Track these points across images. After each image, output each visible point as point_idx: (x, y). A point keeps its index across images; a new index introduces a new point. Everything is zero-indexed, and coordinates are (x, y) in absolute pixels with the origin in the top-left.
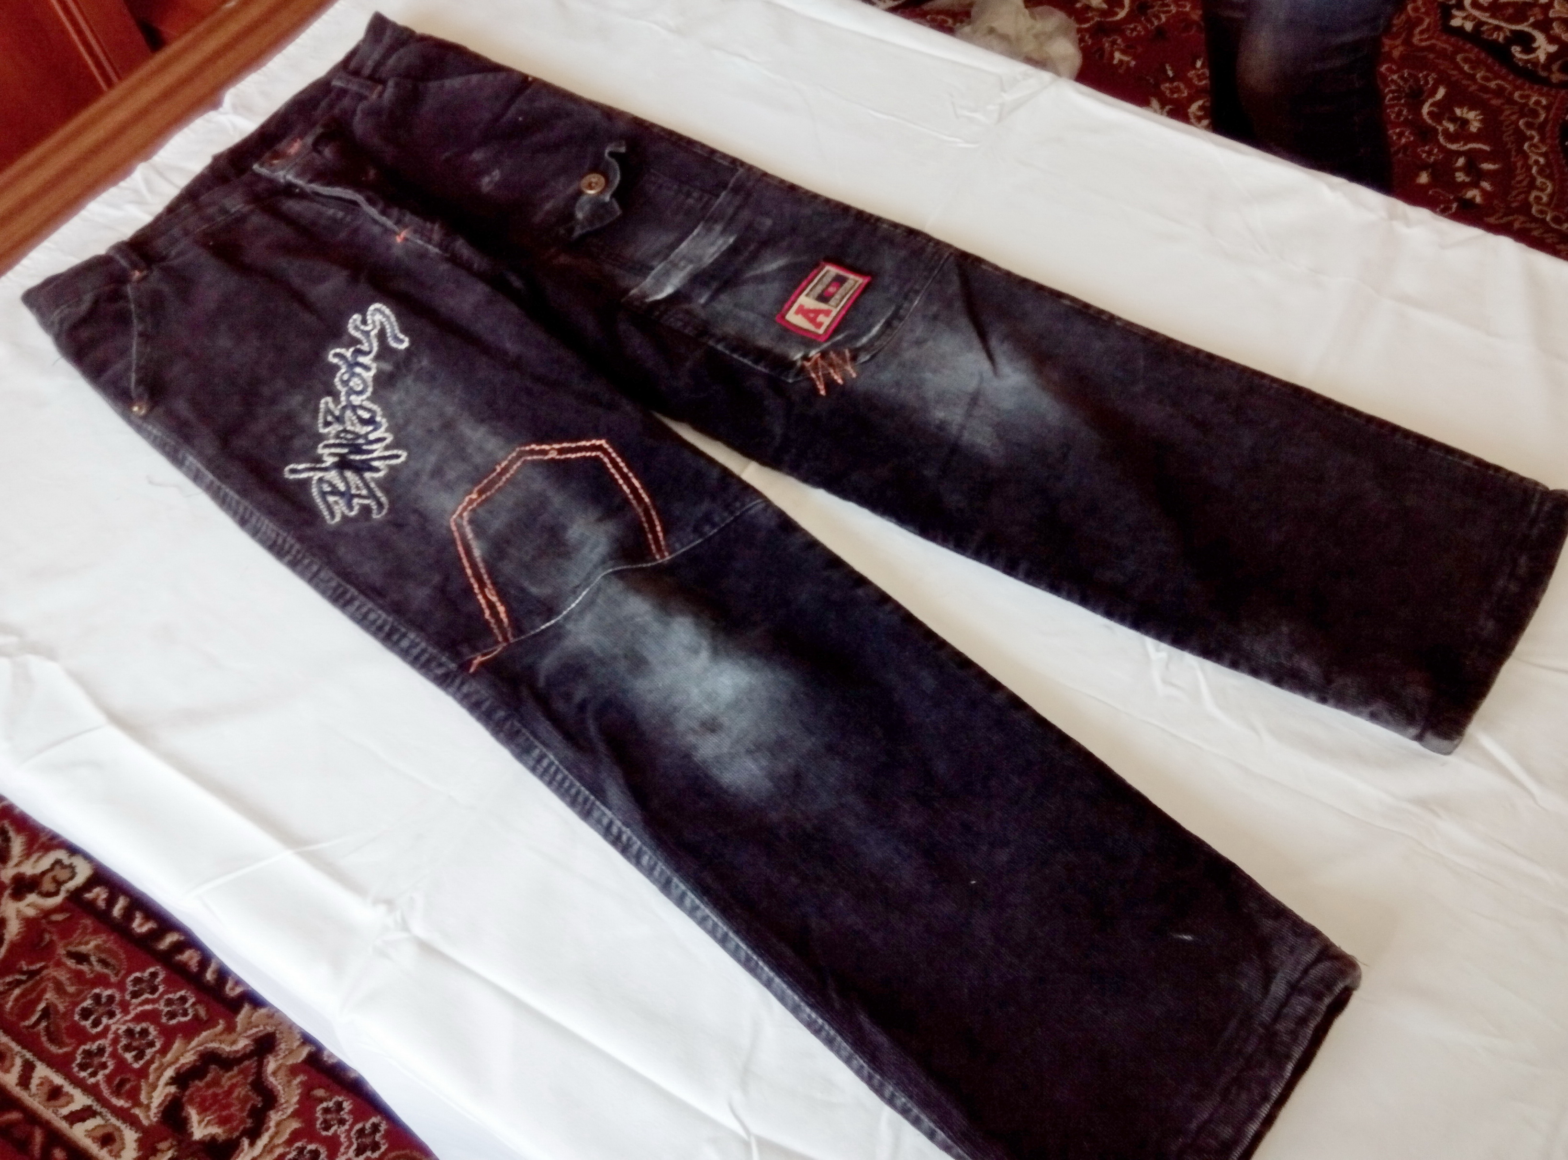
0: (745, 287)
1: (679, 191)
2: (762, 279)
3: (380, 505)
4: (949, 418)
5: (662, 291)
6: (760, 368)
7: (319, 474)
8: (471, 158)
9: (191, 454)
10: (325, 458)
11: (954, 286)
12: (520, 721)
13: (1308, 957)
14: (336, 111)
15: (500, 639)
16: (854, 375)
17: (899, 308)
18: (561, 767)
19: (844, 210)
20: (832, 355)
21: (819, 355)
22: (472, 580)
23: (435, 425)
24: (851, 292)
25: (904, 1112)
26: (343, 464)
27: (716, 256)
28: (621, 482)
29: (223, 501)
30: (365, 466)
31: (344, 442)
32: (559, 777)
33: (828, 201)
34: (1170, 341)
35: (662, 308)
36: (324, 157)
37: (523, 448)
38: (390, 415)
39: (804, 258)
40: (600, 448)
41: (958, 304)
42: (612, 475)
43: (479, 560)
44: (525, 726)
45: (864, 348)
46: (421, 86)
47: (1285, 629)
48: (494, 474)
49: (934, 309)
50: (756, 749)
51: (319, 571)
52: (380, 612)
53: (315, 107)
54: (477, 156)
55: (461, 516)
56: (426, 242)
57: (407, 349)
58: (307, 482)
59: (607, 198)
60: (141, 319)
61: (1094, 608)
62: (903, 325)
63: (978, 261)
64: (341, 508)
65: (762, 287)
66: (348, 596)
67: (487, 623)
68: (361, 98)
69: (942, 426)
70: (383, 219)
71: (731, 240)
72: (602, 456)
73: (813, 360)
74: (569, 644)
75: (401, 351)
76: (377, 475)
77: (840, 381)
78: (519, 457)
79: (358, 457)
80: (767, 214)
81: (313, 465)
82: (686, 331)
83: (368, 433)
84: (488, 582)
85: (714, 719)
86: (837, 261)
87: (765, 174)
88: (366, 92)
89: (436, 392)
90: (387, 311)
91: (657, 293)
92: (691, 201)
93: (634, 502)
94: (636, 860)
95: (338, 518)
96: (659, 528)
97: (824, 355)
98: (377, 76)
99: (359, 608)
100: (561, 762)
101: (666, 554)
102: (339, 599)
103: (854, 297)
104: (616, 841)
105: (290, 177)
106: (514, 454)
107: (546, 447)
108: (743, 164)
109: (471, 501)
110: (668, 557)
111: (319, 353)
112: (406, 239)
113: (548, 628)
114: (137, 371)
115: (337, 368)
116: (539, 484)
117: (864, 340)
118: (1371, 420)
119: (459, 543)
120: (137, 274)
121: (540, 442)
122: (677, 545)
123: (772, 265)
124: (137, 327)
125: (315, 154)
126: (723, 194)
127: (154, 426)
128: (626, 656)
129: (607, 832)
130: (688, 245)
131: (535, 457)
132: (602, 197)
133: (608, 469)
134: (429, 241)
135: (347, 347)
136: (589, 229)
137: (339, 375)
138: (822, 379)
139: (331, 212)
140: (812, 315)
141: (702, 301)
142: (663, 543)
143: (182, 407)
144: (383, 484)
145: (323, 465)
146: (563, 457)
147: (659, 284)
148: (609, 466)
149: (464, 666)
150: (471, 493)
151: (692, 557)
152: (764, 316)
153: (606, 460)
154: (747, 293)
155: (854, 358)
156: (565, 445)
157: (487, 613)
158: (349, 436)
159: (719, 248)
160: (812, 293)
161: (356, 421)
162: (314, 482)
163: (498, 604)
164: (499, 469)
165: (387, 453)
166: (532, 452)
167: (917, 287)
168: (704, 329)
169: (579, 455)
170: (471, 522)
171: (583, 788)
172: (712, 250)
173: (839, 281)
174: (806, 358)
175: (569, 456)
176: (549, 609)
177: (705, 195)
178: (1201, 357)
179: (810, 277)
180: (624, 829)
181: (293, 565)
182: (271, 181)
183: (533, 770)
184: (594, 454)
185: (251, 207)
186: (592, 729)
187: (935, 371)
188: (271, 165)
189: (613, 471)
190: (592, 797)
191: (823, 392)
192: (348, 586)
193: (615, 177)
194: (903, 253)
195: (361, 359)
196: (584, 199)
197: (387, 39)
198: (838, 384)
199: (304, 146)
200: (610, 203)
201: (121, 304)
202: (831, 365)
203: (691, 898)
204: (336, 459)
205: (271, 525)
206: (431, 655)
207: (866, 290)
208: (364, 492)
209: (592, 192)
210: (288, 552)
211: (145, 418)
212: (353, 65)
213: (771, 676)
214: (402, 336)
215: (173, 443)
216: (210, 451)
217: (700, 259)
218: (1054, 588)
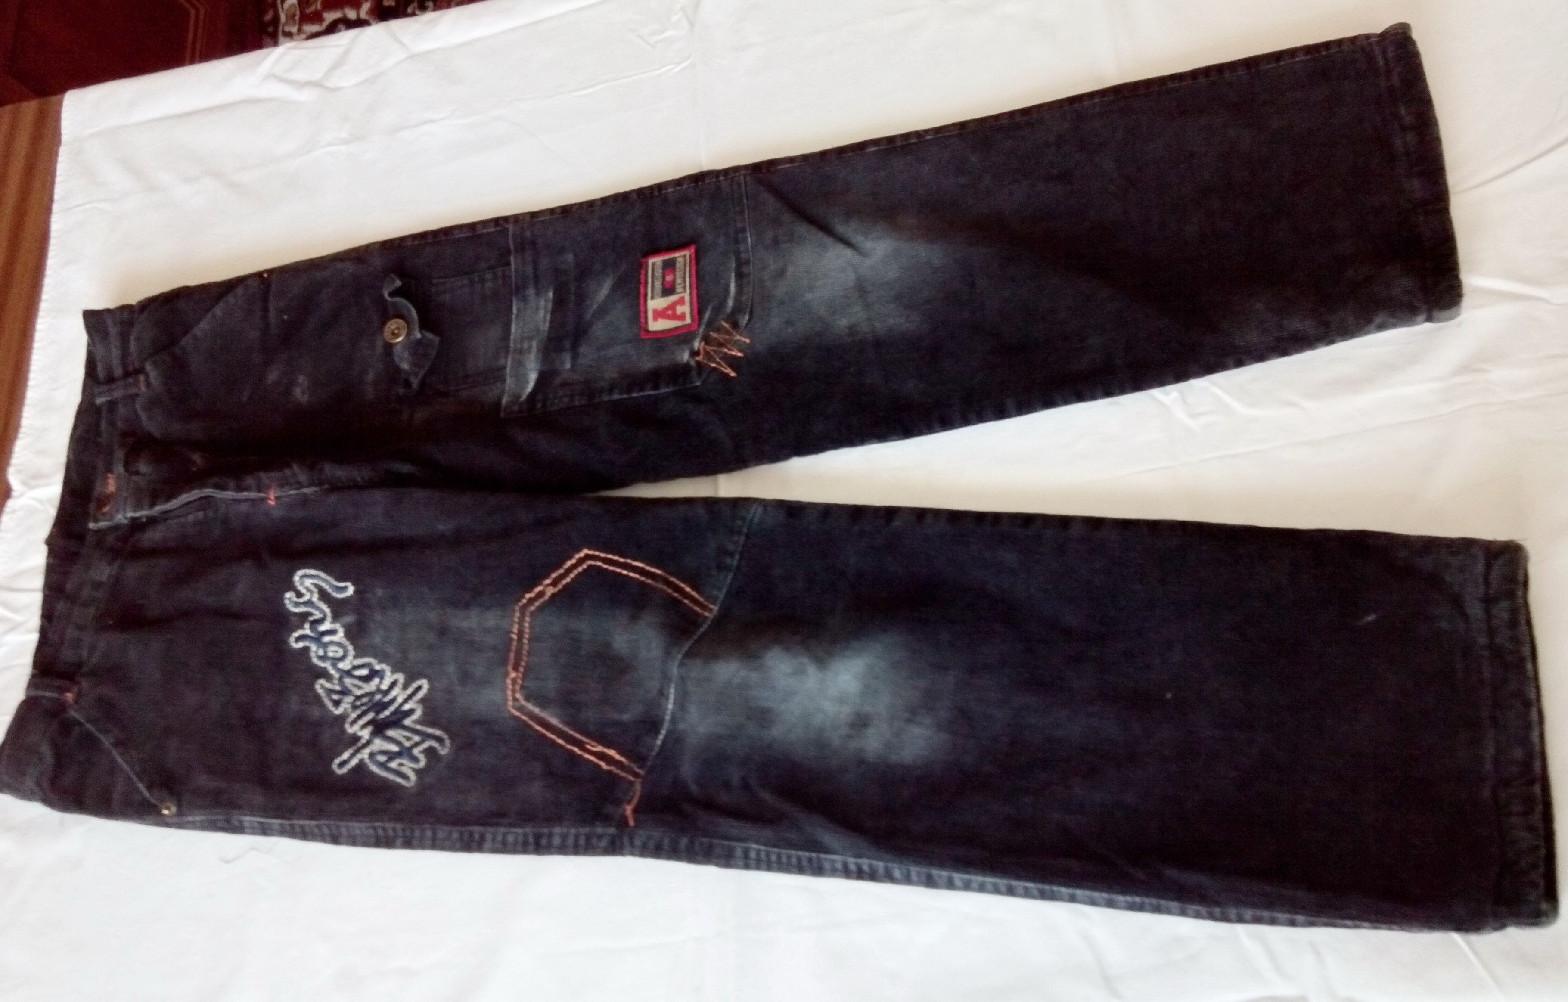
0: (595, 327)
1: (472, 282)
2: (603, 311)
3: (439, 740)
4: (853, 320)
5: (527, 382)
6: (664, 390)
7: (367, 751)
8: (269, 381)
9: (245, 815)
10: (360, 734)
11: (770, 202)
12: (705, 836)
13: (1480, 567)
14: (120, 425)
15: (631, 778)
16: (748, 341)
17: (738, 254)
18: (770, 849)
19: (622, 199)
20: (714, 335)
21: (703, 344)
22: (569, 747)
23: (431, 638)
24: (688, 269)
25: (1257, 920)
26: (379, 728)
27: (548, 318)
28: (625, 572)
29: (304, 835)
30: (399, 716)
31: (364, 708)
32: (773, 858)
33: (604, 201)
34: (982, 122)
35: (540, 397)
36: (144, 475)
37: (520, 604)
38: (383, 658)
39: (623, 267)
40: (588, 557)
41: (786, 217)
42: (613, 572)
43: (560, 726)
44: (713, 837)
45: (738, 309)
46: (177, 351)
47: (1259, 306)
48: (515, 643)
49: (769, 235)
50: (912, 714)
51: (434, 833)
52: (514, 830)
53: (98, 434)
54: (273, 375)
55: (515, 700)
56: (297, 489)
57: (355, 592)
58: (361, 765)
59: (418, 336)
60: (106, 732)
61: (1093, 397)
62: (753, 267)
63: (770, 165)
64: (407, 767)
65: (609, 318)
66: (477, 836)
67: (609, 772)
68: (133, 398)
69: (852, 330)
70: (245, 495)
71: (551, 294)
72: (592, 563)
73: (702, 351)
74: (692, 741)
75: (351, 597)
76: (415, 716)
77: (740, 354)
78: (523, 615)
79: (387, 713)
80: (562, 251)
81: (355, 748)
82: (577, 403)
83: (378, 686)
84: (583, 738)
85: (858, 715)
86: (656, 251)
87: (533, 215)
88: (134, 390)
89: (408, 609)
90: (313, 572)
91: (525, 388)
92: (488, 285)
93: (649, 581)
94: (889, 878)
95: (413, 777)
96: (688, 589)
97: (706, 339)
98: (131, 369)
99: (494, 839)
100: (766, 845)
101: (712, 606)
102: (470, 845)
103: (694, 271)
104: (860, 875)
105: (130, 514)
106: (518, 614)
107: (539, 589)
108: (506, 219)
109: (514, 681)
110: (715, 608)
111: (281, 647)
112: (277, 498)
113: (664, 741)
114: (141, 779)
115: (306, 649)
116: (557, 624)
117: (730, 303)
118: (1194, 74)
119: (532, 723)
120: (70, 696)
121: (530, 590)
122: (715, 592)
123: (603, 290)
124: (106, 741)
125: (135, 478)
126: (512, 259)
127: (192, 815)
128: (749, 718)
129: (847, 873)
130: (517, 325)
131: (537, 604)
132: (412, 337)
133: (606, 569)
134: (300, 485)
135: (301, 627)
136: (423, 372)
137: (313, 655)
138: (723, 364)
139: (191, 518)
140: (670, 312)
141: (568, 365)
142: (701, 599)
143: (203, 780)
144: (430, 719)
145: (363, 741)
146: (560, 586)
147: (521, 379)
148: (605, 566)
149: (623, 823)
150: (507, 674)
151: (736, 594)
152: (630, 341)
153: (599, 564)
154: (599, 331)
155: (735, 325)
156: (554, 575)
157: (603, 764)
158: (365, 700)
159: (546, 308)
160: (655, 293)
161: (360, 683)
162: (367, 761)
163: (606, 751)
164: (515, 637)
165: (409, 691)
166: (531, 601)
167: (740, 225)
168: (590, 390)
169: (572, 575)
170: (527, 698)
171: (800, 853)
172: (541, 313)
173: (670, 266)
174: (694, 353)
175: (564, 582)
176: (652, 725)
177: (496, 270)
178: (1018, 119)
179: (643, 281)
180: (860, 861)
181: (408, 844)
182: (116, 528)
183: (747, 867)
184: (585, 566)
185: (116, 566)
186: (766, 796)
187: (811, 289)
188: (104, 514)
189: (611, 568)
190: (814, 855)
191: (733, 374)
192: (470, 828)
193: (409, 311)
194: (705, 203)
195: (323, 628)
196: (398, 350)
197: (113, 330)
198: (740, 357)
199: (119, 477)
200: (423, 336)
201: (76, 730)
202: (721, 345)
203: (957, 877)
204: (370, 729)
205: (363, 825)
206: (586, 835)
207: (698, 258)
208: (417, 738)
209: (400, 339)
210: (396, 837)
211: (180, 814)
212: (101, 373)
213: (878, 646)
214: (342, 584)
215: (221, 817)
216: (259, 799)
217: (537, 329)
218: (1049, 403)
